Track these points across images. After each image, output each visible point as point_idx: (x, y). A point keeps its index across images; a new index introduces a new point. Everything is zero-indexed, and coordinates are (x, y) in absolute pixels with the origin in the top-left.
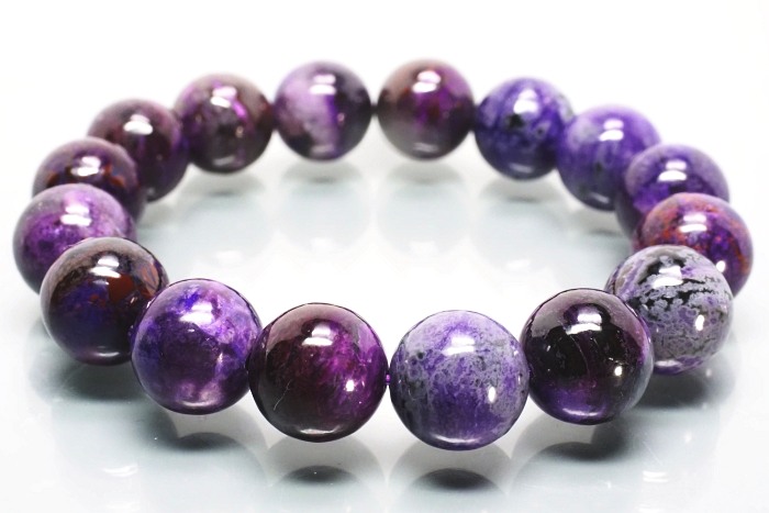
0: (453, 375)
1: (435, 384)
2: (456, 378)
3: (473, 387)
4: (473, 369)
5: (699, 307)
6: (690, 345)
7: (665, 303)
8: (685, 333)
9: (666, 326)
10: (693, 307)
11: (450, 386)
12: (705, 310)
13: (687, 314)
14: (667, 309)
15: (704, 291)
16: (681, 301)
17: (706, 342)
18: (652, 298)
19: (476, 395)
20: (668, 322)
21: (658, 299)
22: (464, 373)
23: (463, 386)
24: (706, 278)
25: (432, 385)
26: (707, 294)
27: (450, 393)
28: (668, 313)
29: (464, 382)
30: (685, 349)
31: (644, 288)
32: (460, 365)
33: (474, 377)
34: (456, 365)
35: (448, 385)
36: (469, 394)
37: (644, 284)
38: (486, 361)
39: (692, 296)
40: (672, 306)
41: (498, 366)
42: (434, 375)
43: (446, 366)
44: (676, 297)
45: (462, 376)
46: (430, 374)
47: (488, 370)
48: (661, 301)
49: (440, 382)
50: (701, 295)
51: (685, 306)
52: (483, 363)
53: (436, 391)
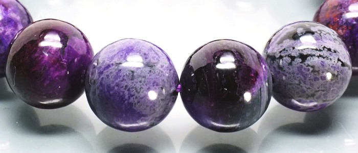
0: (112, 79)
1: (101, 83)
2: (113, 82)
3: (122, 89)
4: (125, 78)
5: (313, 67)
6: (304, 92)
7: (289, 60)
8: (300, 83)
9: (288, 75)
10: (308, 65)
11: (109, 86)
12: (317, 69)
13: (303, 70)
14: (290, 64)
15: (320, 56)
16: (300, 60)
17: (316, 91)
18: (282, 55)
19: (124, 95)
20: (290, 73)
21: (286, 56)
22: (119, 80)
23: (116, 88)
24: (324, 47)
25: (99, 84)
26: (321, 59)
27: (109, 91)
28: (290, 67)
29: (118, 85)
30: (301, 93)
31: (279, 47)
32: (117, 74)
33: (124, 83)
34: (115, 73)
35: (107, 85)
36: (119, 93)
37: (281, 45)
38: (135, 74)
39: (309, 58)
40: (293, 62)
41: (143, 79)
42: (102, 77)
43: (109, 72)
44: (298, 57)
45: (117, 81)
46: (99, 77)
47: (135, 80)
48: (287, 58)
49: (103, 83)
50: (316, 59)
51: (302, 64)
52: (133, 75)
53: (101, 88)
